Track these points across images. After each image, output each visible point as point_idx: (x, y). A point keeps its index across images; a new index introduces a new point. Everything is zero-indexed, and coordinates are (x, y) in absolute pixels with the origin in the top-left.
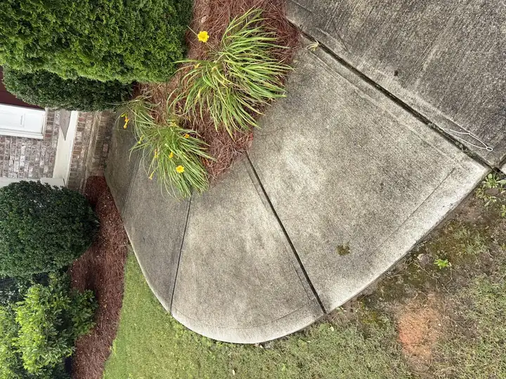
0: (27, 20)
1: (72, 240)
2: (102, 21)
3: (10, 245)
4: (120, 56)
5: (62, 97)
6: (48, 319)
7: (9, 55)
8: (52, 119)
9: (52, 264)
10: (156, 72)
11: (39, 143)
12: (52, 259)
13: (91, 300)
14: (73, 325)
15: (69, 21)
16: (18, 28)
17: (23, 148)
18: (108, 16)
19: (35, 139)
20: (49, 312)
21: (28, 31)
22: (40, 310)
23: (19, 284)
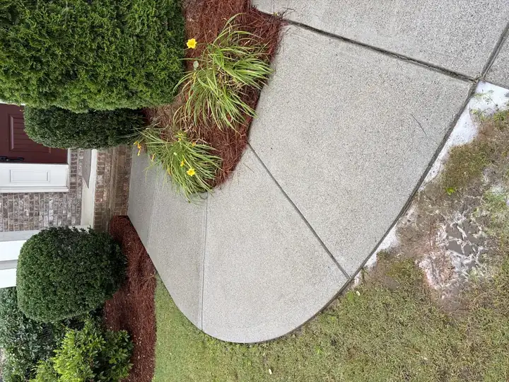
0: (37, 55)
1: (101, 279)
2: (104, 49)
3: (43, 289)
4: (124, 80)
5: (79, 136)
6: (84, 362)
7: (24, 92)
8: (75, 171)
9: (85, 304)
10: (159, 91)
11: (65, 195)
12: (84, 299)
13: (127, 340)
14: (110, 368)
15: (74, 53)
16: (30, 64)
17: (51, 202)
18: (108, 43)
19: (61, 193)
20: (85, 354)
21: (39, 66)
22: (77, 353)
23: (56, 337)
